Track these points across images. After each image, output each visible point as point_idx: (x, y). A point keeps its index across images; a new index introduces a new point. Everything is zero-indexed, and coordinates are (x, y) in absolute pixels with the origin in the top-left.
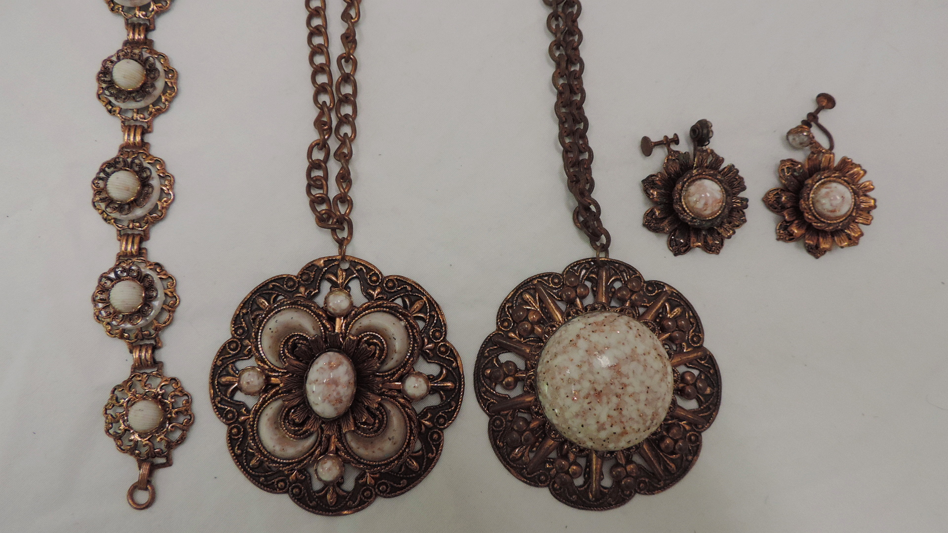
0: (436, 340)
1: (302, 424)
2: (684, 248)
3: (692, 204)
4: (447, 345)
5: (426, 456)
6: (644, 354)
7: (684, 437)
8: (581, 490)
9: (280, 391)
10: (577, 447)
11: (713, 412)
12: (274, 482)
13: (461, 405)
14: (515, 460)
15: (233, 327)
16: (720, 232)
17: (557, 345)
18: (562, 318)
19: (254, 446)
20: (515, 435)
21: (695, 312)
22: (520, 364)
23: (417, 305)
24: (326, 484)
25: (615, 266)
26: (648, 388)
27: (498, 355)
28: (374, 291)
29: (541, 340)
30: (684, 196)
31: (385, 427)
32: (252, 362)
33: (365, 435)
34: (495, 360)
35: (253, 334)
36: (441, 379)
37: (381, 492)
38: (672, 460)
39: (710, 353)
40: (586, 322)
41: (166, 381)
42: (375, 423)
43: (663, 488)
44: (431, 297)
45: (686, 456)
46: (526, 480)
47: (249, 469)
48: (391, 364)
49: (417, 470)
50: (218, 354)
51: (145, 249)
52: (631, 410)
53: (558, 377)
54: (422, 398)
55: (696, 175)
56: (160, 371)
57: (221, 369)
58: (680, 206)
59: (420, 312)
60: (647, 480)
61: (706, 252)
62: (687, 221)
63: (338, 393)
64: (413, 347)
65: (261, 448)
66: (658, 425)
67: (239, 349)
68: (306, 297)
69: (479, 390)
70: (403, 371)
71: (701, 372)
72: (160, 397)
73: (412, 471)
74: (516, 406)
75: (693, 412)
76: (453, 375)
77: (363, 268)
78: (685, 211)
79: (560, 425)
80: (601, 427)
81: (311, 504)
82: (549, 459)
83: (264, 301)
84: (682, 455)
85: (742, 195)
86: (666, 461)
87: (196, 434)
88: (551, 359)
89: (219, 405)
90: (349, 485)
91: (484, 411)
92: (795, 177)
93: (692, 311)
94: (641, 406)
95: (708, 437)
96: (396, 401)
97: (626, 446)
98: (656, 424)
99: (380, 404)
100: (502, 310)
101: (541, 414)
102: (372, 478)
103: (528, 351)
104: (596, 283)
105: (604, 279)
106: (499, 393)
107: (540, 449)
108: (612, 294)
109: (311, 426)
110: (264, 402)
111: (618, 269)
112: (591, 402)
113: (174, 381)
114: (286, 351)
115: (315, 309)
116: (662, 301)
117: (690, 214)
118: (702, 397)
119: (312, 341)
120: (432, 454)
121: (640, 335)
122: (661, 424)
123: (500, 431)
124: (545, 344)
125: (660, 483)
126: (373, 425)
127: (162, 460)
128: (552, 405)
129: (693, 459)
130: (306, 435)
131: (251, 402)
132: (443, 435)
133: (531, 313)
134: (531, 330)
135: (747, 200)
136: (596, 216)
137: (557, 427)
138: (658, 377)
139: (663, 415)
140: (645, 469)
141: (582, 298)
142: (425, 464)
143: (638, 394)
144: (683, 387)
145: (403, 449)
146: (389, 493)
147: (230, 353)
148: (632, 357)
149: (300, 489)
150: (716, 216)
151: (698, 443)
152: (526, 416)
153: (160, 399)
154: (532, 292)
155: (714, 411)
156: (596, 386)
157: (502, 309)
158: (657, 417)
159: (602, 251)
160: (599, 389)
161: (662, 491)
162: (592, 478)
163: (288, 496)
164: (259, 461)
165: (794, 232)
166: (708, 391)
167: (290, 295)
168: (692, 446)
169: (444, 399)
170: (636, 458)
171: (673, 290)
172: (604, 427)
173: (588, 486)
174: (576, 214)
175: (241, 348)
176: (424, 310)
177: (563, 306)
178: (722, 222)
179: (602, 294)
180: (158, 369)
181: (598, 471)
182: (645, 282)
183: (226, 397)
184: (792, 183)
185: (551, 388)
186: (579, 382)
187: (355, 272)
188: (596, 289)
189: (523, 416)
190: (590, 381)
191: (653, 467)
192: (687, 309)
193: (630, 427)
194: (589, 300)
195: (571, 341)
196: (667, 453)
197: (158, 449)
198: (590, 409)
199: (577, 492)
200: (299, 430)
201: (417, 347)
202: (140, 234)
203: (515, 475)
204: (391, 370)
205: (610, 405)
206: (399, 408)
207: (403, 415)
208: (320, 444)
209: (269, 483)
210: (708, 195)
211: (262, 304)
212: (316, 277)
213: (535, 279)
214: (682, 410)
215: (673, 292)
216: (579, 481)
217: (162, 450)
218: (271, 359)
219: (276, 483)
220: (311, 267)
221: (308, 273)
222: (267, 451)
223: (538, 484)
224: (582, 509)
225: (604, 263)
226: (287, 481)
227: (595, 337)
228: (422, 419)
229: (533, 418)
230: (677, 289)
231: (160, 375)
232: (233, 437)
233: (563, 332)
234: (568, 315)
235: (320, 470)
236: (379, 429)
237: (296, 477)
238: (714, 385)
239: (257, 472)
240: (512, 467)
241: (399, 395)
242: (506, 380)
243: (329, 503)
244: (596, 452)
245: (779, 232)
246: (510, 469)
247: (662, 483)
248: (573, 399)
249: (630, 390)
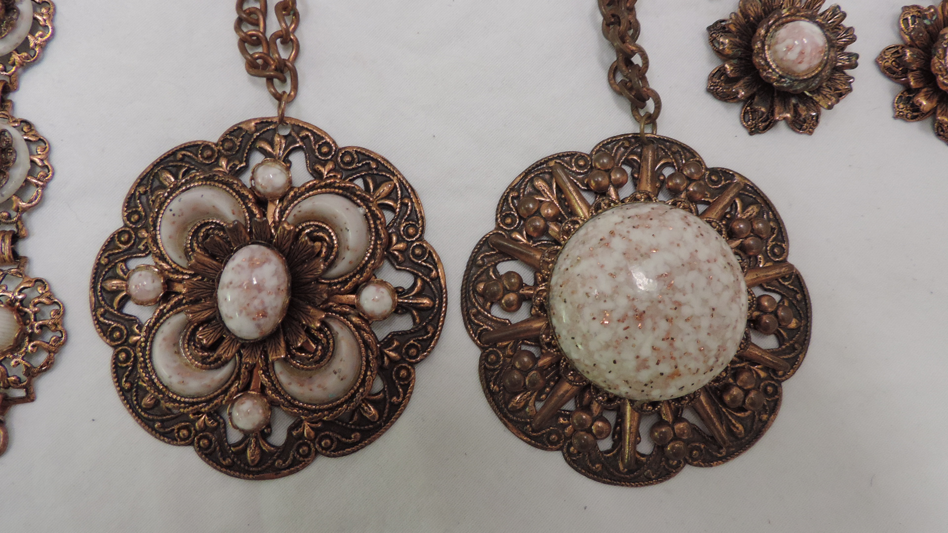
0: (409, 238)
1: (213, 347)
2: (764, 124)
3: (780, 55)
4: (423, 246)
5: (389, 400)
6: (709, 261)
7: (757, 387)
8: (608, 457)
9: (184, 301)
10: (605, 395)
11: (799, 354)
12: (174, 430)
13: (441, 331)
14: (514, 411)
15: (126, 211)
16: (818, 101)
17: (581, 246)
18: (589, 211)
19: (146, 376)
20: (516, 376)
21: (777, 212)
22: (528, 277)
23: (385, 189)
24: (246, 434)
25: (665, 146)
26: (713, 309)
27: (496, 264)
28: (324, 166)
29: (558, 243)
30: (769, 46)
31: (331, 356)
32: (149, 260)
33: (302, 366)
34: (491, 270)
35: (150, 219)
36: (413, 293)
37: (323, 448)
38: (738, 419)
39: (797, 270)
40: (624, 214)
41: (29, 282)
42: (316, 350)
43: (725, 459)
44: (404, 178)
45: (760, 414)
46: (529, 440)
47: (140, 410)
48: (341, 267)
49: (376, 420)
50: (104, 248)
51: (11, 101)
52: (687, 342)
53: (581, 292)
54: (385, 318)
55: (787, 16)
56: (22, 268)
57: (107, 270)
58: (762, 58)
59: (388, 197)
60: (702, 446)
61: (794, 130)
62: (772, 81)
63: (263, 302)
64: (375, 244)
65: (156, 380)
66: (724, 367)
67: (133, 241)
68: (227, 172)
69: (468, 311)
70: (359, 279)
71: (783, 296)
72: (18, 304)
73: (369, 422)
74: (519, 335)
75: (772, 352)
76: (432, 289)
77: (310, 134)
78: (770, 67)
79: (582, 360)
80: (643, 365)
81: (224, 463)
82: (564, 411)
83: (169, 176)
84: (754, 413)
85: (850, 48)
86: (730, 421)
87: (68, 358)
88: (572, 266)
89: (101, 319)
90: (279, 437)
91: (474, 340)
92: (926, 26)
93: (773, 212)
94: (703, 335)
95: (791, 388)
96: (348, 320)
97: (678, 394)
98: (722, 364)
99: (323, 322)
100: (504, 202)
101: (555, 347)
102: (311, 428)
103: (538, 257)
104: (637, 168)
105: (650, 160)
106: (496, 317)
107: (552, 396)
108: (660, 184)
109: (224, 350)
110: (162, 314)
111: (669, 149)
112: (628, 327)
113: (39, 283)
114: (195, 244)
115: (238, 187)
116: (731, 195)
117: (777, 70)
118: (784, 331)
119: (230, 229)
120: (398, 398)
121: (702, 235)
122: (727, 367)
123: (495, 370)
124: (564, 246)
125: (721, 451)
126: (314, 353)
127: (21, 393)
128: (570, 332)
129: (768, 419)
130: (219, 364)
131: (145, 315)
132: (415, 372)
133: (544, 206)
134: (544, 229)
135: (857, 56)
136: (641, 73)
137: (577, 364)
138: (727, 295)
139: (731, 352)
140: (701, 430)
141: (618, 186)
142: (387, 410)
143: (699, 317)
144: (758, 316)
145: (355, 388)
146: (334, 451)
147: (120, 248)
148: (691, 264)
149: (210, 441)
150: (813, 74)
151: (777, 397)
152: (532, 350)
153: (19, 306)
154: (547, 176)
155: (801, 353)
156: (636, 303)
157: (504, 199)
158: (724, 353)
159: (647, 124)
160: (641, 308)
161: (724, 462)
162: (625, 439)
163: (193, 449)
164: (154, 400)
165: (921, 104)
166: (793, 324)
167: (206, 168)
168: (767, 401)
169: (417, 321)
170: (687, 415)
171: (746, 182)
172: (647, 365)
173: (618, 452)
174: (613, 71)
175: (135, 240)
176: (393, 195)
177: (590, 199)
178: (821, 87)
179: (647, 181)
180: (18, 266)
181: (633, 430)
182: (707, 169)
183: (113, 307)
184: (921, 35)
185: (570, 307)
186: (612, 297)
187: (298, 140)
188: (639, 175)
189: (528, 350)
190: (628, 297)
191: (712, 427)
192: (766, 209)
193: (685, 366)
194: (628, 190)
195: (601, 240)
196: (734, 410)
197: (13, 376)
198: (627, 338)
199: (603, 459)
200: (209, 357)
201: (381, 244)
202: (3, 81)
203: (515, 431)
204: (342, 276)
205: (657, 332)
206: (351, 329)
207: (357, 340)
208: (238, 377)
209: (166, 430)
210: (805, 41)
211: (166, 180)
212: (243, 145)
213: (551, 160)
214: (756, 349)
215: (746, 185)
216: (605, 444)
217: (18, 378)
218: (174, 254)
219: (176, 431)
220: (236, 131)
221: (231, 139)
222: (163, 385)
223: (547, 446)
224: (609, 483)
225: (651, 141)
226: (193, 429)
227: (637, 235)
228: (385, 348)
229: (542, 353)
230: (751, 180)
231: (21, 274)
232: (119, 364)
233: (590, 229)
234: (598, 207)
235: (236, 414)
236: (322, 358)
237: (205, 422)
238: (801, 317)
239: (152, 415)
240: (511, 421)
241: (352, 312)
242: (506, 297)
243: (250, 462)
244: (632, 402)
245: (898, 107)
246: (508, 423)
247: (724, 452)
248: (603, 323)
249: (686, 311)
